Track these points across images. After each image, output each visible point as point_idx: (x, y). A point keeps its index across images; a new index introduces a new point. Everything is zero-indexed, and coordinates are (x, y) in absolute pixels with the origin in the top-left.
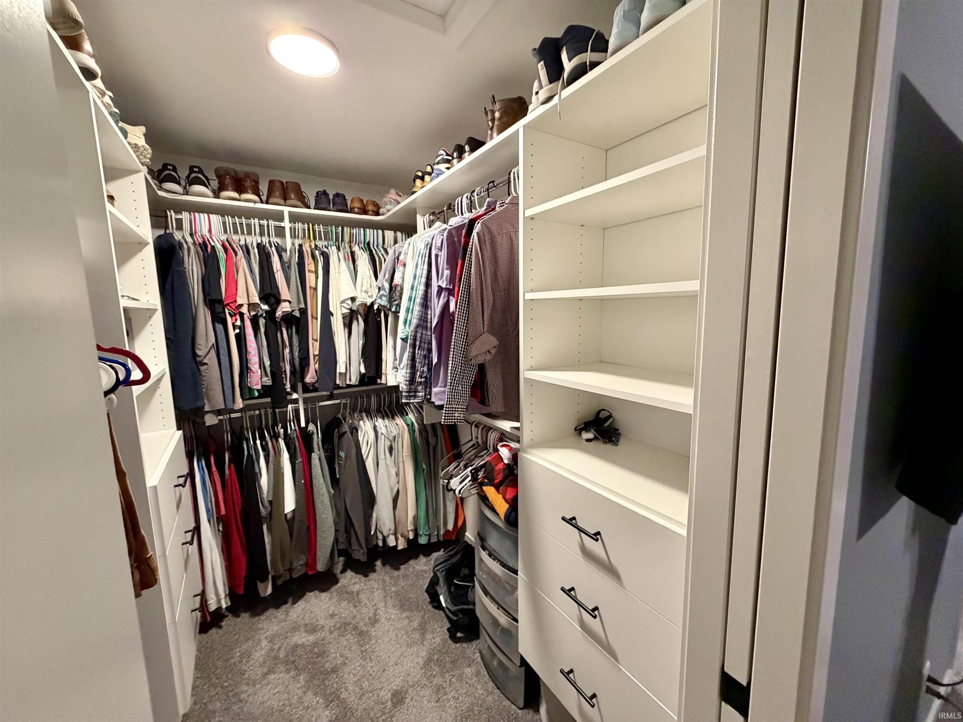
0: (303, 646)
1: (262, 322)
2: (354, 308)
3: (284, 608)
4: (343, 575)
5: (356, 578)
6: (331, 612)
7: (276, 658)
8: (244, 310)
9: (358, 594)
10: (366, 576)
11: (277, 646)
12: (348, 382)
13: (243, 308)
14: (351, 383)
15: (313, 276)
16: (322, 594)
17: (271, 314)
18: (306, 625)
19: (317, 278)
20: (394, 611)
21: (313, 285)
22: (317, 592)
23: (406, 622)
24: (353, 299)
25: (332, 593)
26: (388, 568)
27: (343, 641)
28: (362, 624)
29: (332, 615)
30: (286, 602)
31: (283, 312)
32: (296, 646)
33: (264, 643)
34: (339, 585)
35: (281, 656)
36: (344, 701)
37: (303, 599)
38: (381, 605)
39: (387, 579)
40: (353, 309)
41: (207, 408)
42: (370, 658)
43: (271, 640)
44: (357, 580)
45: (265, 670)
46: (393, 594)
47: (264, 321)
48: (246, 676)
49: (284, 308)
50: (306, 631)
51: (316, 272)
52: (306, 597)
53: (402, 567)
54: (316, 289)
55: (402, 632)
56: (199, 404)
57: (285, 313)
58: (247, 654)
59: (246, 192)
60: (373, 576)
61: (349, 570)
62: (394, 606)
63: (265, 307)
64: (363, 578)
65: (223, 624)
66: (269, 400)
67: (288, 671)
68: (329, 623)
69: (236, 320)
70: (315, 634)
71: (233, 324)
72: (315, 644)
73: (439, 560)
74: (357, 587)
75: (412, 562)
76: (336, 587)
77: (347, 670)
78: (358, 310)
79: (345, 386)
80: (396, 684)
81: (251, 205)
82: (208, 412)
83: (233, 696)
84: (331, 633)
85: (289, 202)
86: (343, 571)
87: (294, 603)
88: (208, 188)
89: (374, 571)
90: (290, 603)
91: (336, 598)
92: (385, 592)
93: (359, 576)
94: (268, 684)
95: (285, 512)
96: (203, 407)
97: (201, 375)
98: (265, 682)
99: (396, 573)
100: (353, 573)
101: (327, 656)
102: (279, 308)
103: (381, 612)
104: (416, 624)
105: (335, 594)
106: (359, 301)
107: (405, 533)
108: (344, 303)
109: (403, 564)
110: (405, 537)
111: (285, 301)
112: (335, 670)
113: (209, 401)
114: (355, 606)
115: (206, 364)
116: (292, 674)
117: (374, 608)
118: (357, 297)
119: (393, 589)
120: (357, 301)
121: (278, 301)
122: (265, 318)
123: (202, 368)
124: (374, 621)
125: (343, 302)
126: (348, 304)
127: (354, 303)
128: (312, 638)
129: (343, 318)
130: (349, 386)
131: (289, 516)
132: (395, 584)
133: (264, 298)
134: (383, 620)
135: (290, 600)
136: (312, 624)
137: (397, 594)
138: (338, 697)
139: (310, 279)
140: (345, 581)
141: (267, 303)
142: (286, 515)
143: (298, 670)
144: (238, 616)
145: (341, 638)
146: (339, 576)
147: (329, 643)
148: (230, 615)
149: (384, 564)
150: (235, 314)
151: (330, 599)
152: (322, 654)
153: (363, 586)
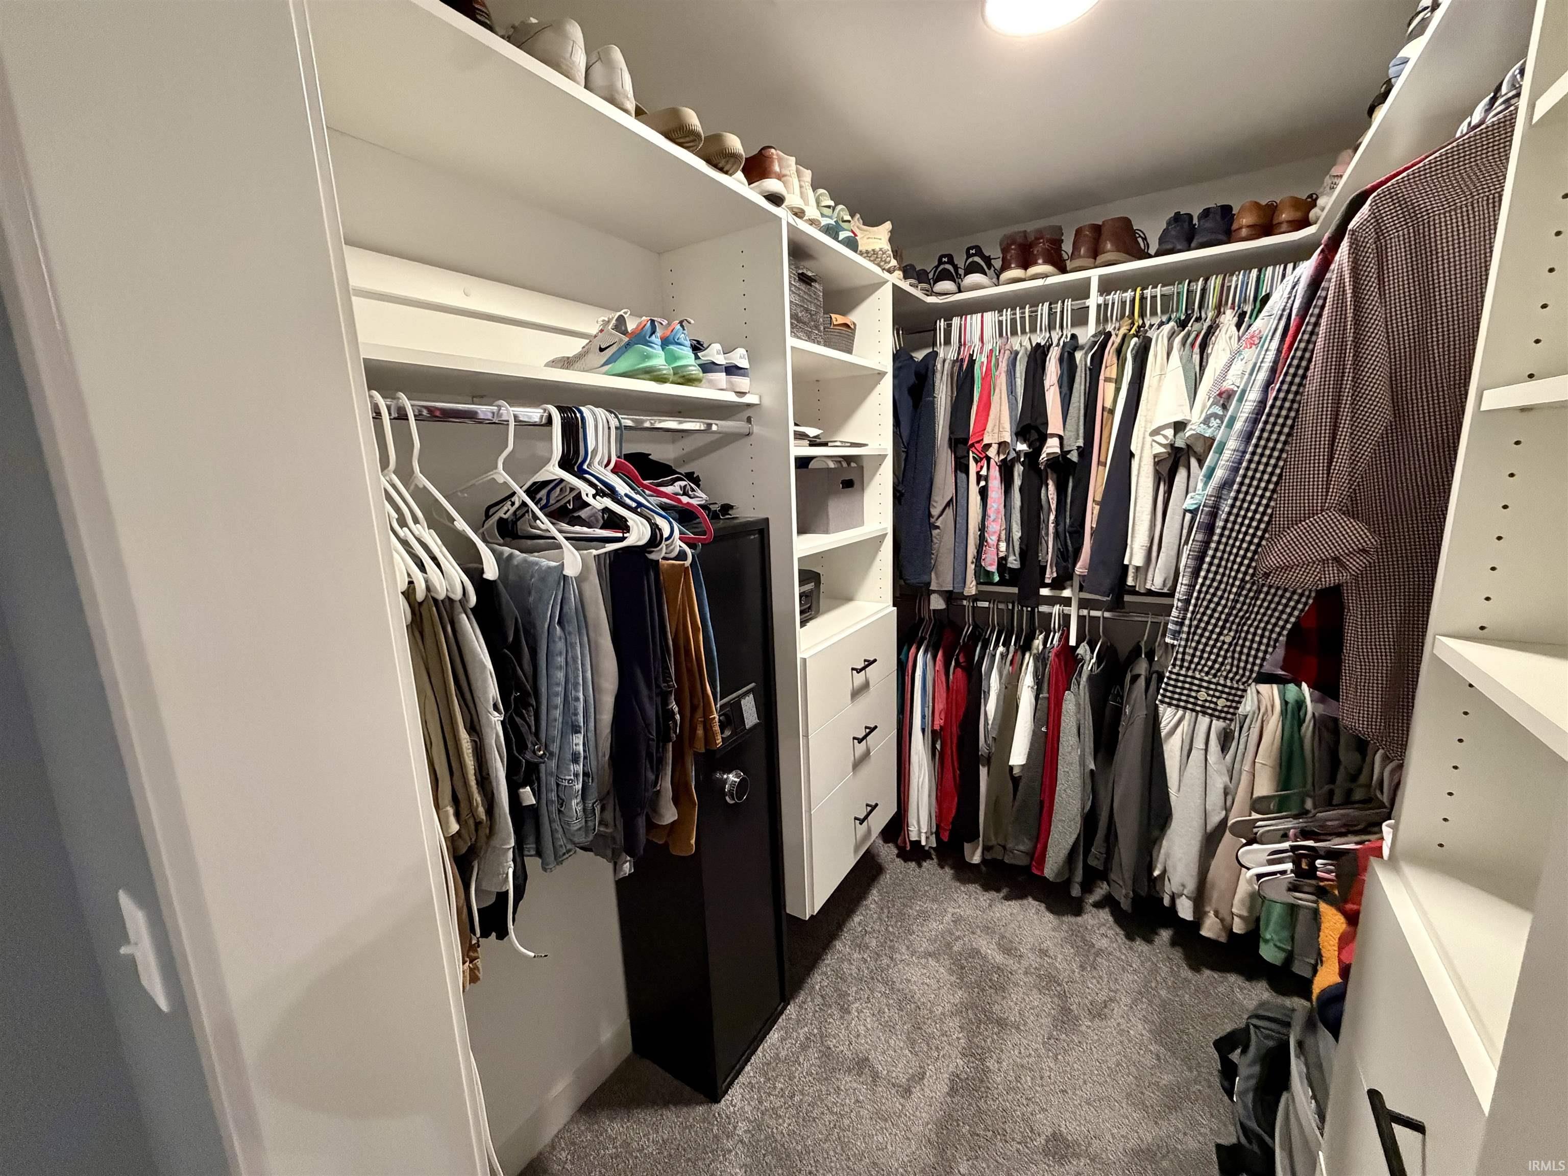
0: (985, 958)
1: (1018, 469)
2: (1180, 443)
3: (993, 894)
4: (1094, 910)
5: (1110, 928)
6: (1044, 946)
7: (949, 946)
8: (992, 452)
9: (1097, 954)
10: (1130, 937)
11: (957, 934)
12: (1148, 586)
13: (991, 449)
14: (1153, 588)
15: (1111, 387)
16: (1048, 914)
17: (1032, 458)
18: (1003, 937)
19: (1118, 390)
20: (1140, 1026)
21: (1108, 404)
22: (1042, 907)
23: (1149, 1060)
24: (1179, 426)
25: (1063, 922)
26: (1177, 955)
27: (1035, 999)
28: (1077, 1001)
29: (1044, 953)
30: (998, 890)
31: (1048, 454)
32: (978, 952)
33: (948, 918)
34: (1079, 919)
35: (955, 948)
36: (986, 1071)
37: (1020, 902)
38: (1126, 1000)
39: (1164, 969)
40: (1176, 445)
41: (933, 587)
42: (1056, 1056)
43: (957, 920)
44: (1110, 933)
45: (931, 949)
46: (1157, 1001)
47: (1022, 468)
48: (911, 938)
49: (1052, 447)
50: (998, 944)
51: (1118, 381)
52: (1025, 902)
53: (1207, 973)
54: (1112, 412)
55: (1133, 1069)
56: (925, 578)
57: (1052, 456)
58: (925, 916)
59: (1035, 263)
60: (1140, 945)
61: (1107, 910)
62: (1145, 1020)
63: (1022, 447)
64: (1123, 937)
65: (925, 864)
66: (1015, 590)
67: (951, 972)
68: (1032, 959)
69: (982, 467)
70: (1006, 956)
71: (978, 473)
72: (999, 969)
73: (1267, 1010)
74: (1104, 943)
75: (1233, 978)
76: (1072, 919)
77: (1016, 1038)
78: (1188, 446)
79: (1142, 591)
80: (1071, 1129)
81: (1039, 282)
82: (934, 592)
83: (890, 947)
84: (1026, 973)
85: (1101, 259)
86: (1098, 905)
87: (1007, 898)
88: (985, 274)
89: (1149, 941)
90: (1002, 895)
91: (1063, 934)
92: (1145, 986)
93: (1118, 930)
94: (925, 967)
95: (1011, 763)
96: (929, 584)
97: (932, 541)
98: (923, 961)
99: (1186, 973)
100: (1111, 919)
101: (1004, 998)
102: (1044, 449)
103: (1117, 1010)
104: (1166, 1079)
105: (1065, 927)
106: (1191, 429)
107: (1224, 913)
108: (1158, 434)
109: (1213, 969)
110: (1222, 920)
111: (1053, 435)
112: (1002, 1023)
113: (937, 578)
114: (1082, 968)
115: (938, 527)
116: (953, 979)
117: (1112, 994)
118: (1190, 421)
119: (1163, 993)
120: (1188, 429)
121: (1043, 438)
122: (1023, 464)
123: (935, 532)
124: (1099, 1012)
125: (1156, 432)
126: (1165, 437)
127: (1180, 435)
128: (999, 958)
129: (1156, 464)
130: (1150, 593)
131: (1016, 771)
132: (1173, 989)
133: (1021, 433)
134: (1112, 1023)
135: (1005, 891)
136: (1011, 942)
137: (1164, 1005)
138: (982, 1060)
139: (1106, 391)
140: (1091, 922)
141: (1025, 441)
142: (1011, 768)
143: (962, 981)
144: (942, 867)
145: (1035, 991)
146: (1089, 908)
147: (1016, 984)
148: (935, 860)
149: (1174, 943)
150: (981, 459)
151: (1054, 930)
152: (1000, 988)
153: (1115, 949)
